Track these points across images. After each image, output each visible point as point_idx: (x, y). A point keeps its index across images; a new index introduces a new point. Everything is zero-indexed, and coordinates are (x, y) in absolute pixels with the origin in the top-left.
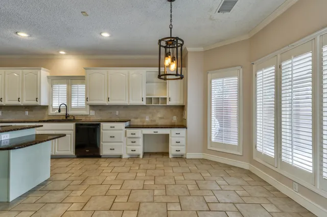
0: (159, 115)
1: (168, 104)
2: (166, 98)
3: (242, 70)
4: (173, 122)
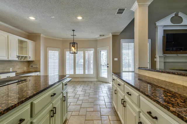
0: (18, 67)
2: (27, 57)
3: (60, 50)
4: (24, 70)
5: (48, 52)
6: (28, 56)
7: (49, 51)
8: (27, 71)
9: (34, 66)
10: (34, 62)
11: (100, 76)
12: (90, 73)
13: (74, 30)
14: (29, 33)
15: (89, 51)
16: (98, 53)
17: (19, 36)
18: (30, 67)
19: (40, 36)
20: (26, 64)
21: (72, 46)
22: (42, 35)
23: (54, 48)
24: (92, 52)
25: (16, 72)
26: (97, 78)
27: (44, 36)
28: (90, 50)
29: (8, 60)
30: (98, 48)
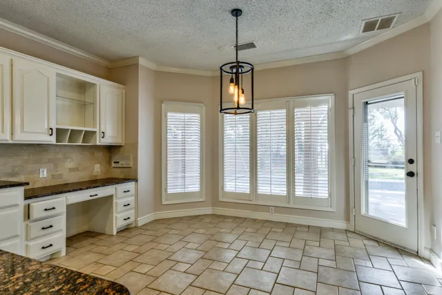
0: (70, 164)
1: (98, 143)
2: (95, 132)
3: (204, 108)
4: (94, 174)
5: (166, 116)
6: (97, 130)
7: (168, 114)
8: (104, 177)
9: (122, 163)
10: (122, 149)
11: (363, 212)
12: (313, 195)
13: (237, 12)
14: (112, 60)
15: (308, 108)
16: (351, 112)
17: (71, 68)
18: (113, 165)
19: (136, 65)
20: (100, 155)
21: (232, 81)
22: (142, 61)
23: (185, 103)
24: (324, 108)
25: (28, 184)
26: (348, 219)
27: (152, 66)
28: (317, 104)
29: (11, 142)
30: (351, 92)
